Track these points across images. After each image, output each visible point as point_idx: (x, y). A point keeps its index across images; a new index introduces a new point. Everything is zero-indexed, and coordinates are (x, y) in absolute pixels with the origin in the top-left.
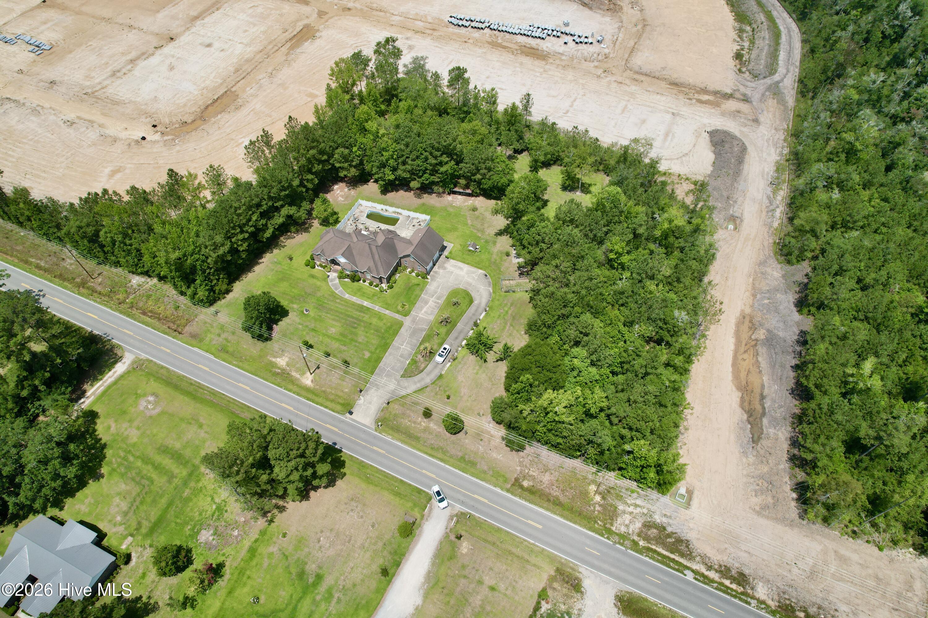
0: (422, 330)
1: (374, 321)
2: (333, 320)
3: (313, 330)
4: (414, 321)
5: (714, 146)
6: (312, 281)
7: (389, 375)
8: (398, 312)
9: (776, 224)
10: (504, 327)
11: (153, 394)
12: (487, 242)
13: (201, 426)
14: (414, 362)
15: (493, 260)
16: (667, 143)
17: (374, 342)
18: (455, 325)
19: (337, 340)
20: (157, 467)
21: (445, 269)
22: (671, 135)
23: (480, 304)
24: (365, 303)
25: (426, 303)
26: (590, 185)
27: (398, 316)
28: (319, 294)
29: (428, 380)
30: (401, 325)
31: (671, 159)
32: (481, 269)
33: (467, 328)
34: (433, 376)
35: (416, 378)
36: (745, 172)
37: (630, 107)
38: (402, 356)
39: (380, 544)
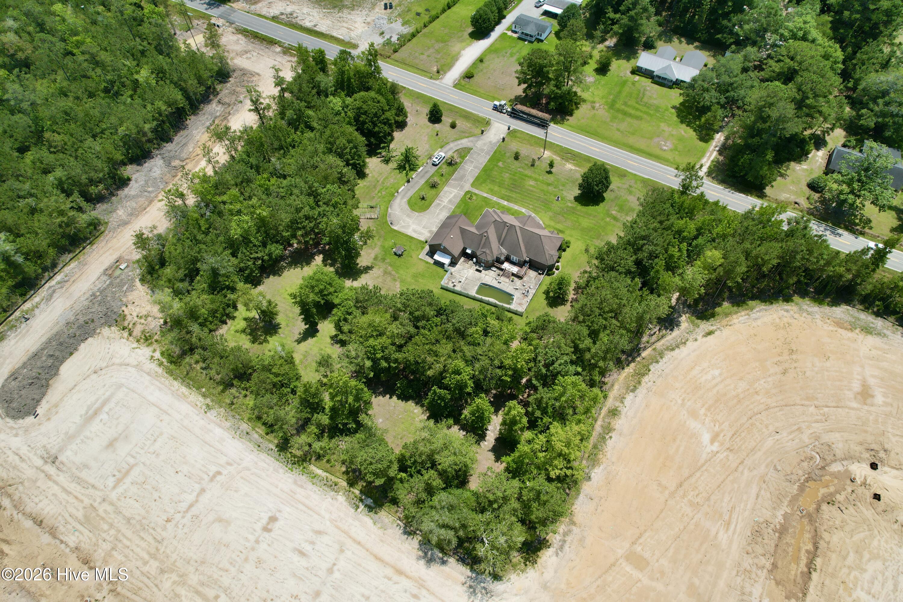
0: (455, 180)
1: (496, 188)
2: (532, 191)
3: (549, 185)
4: (462, 187)
5: (48, 386)
6: (560, 226)
7: (482, 150)
8: (476, 194)
9: (73, 265)
10: (384, 180)
11: (665, 150)
12: (384, 260)
13: (618, 130)
14: (463, 157)
15: (382, 240)
16: (108, 394)
17: (495, 173)
18: (426, 182)
19: (526, 176)
20: (637, 109)
21: (430, 231)
22: (91, 412)
23: (402, 199)
24: (506, 203)
25: (450, 201)
26: (244, 331)
27: (476, 191)
28: (550, 214)
29: (452, 145)
30: (473, 185)
31: (121, 365)
32: (395, 231)
33: (416, 179)
34: (448, 147)
35: (461, 147)
36: (44, 339)
37: (111, 482)
38: (472, 162)
39: (485, 71)
